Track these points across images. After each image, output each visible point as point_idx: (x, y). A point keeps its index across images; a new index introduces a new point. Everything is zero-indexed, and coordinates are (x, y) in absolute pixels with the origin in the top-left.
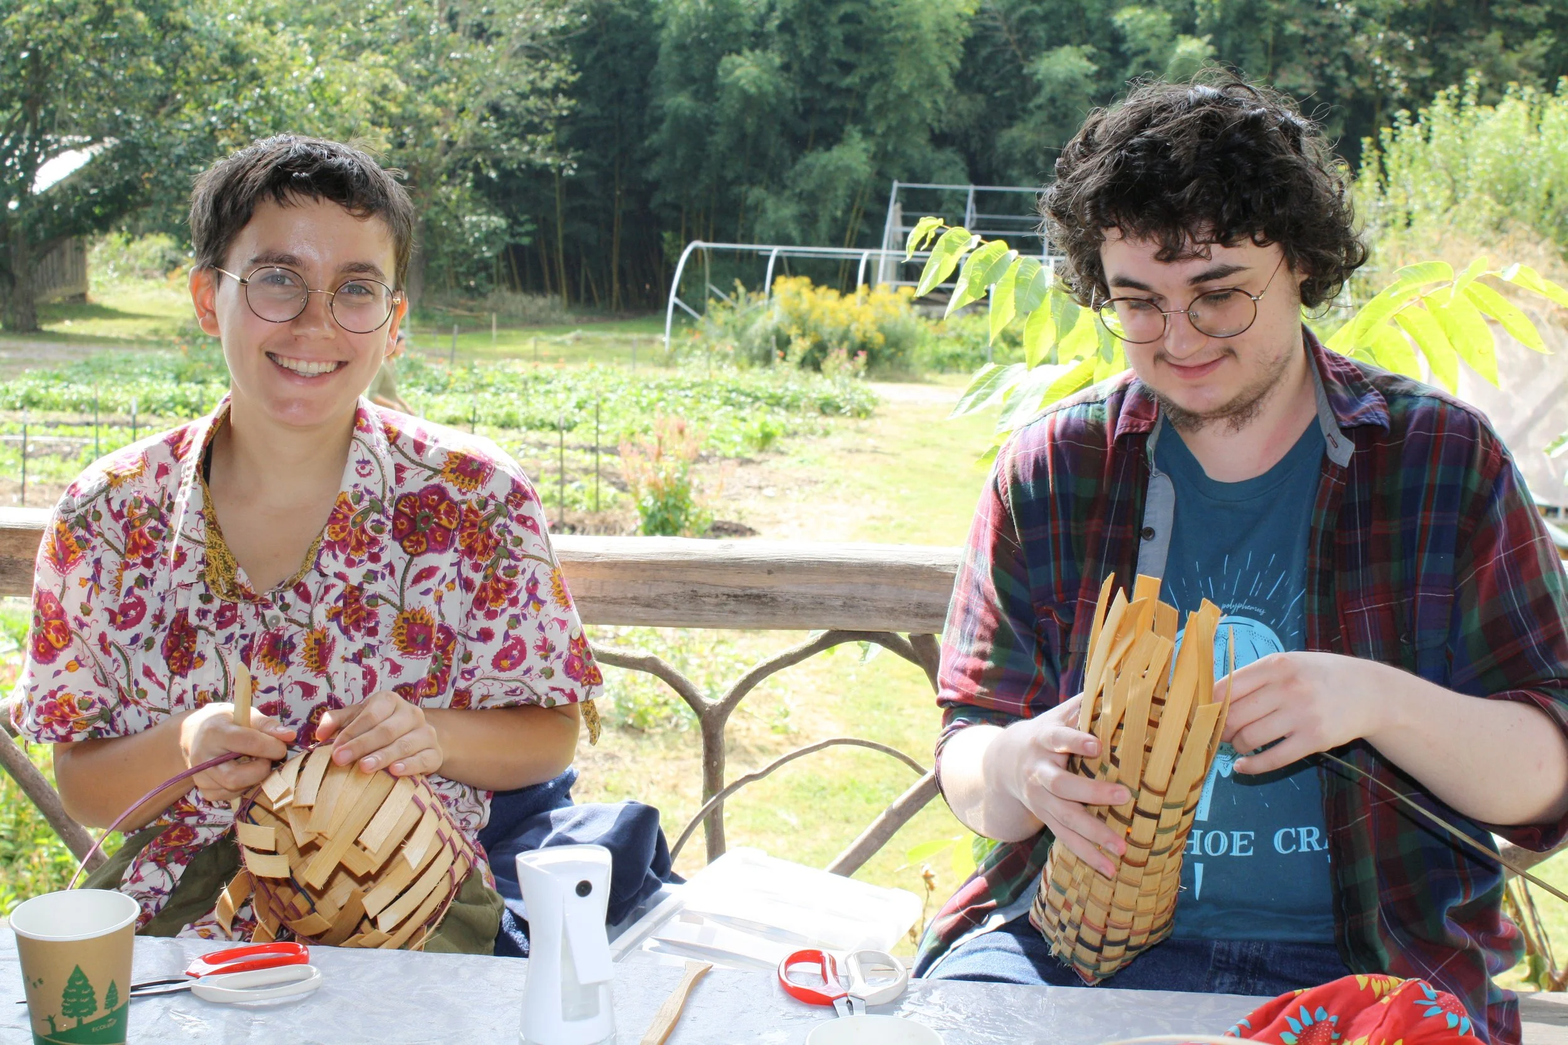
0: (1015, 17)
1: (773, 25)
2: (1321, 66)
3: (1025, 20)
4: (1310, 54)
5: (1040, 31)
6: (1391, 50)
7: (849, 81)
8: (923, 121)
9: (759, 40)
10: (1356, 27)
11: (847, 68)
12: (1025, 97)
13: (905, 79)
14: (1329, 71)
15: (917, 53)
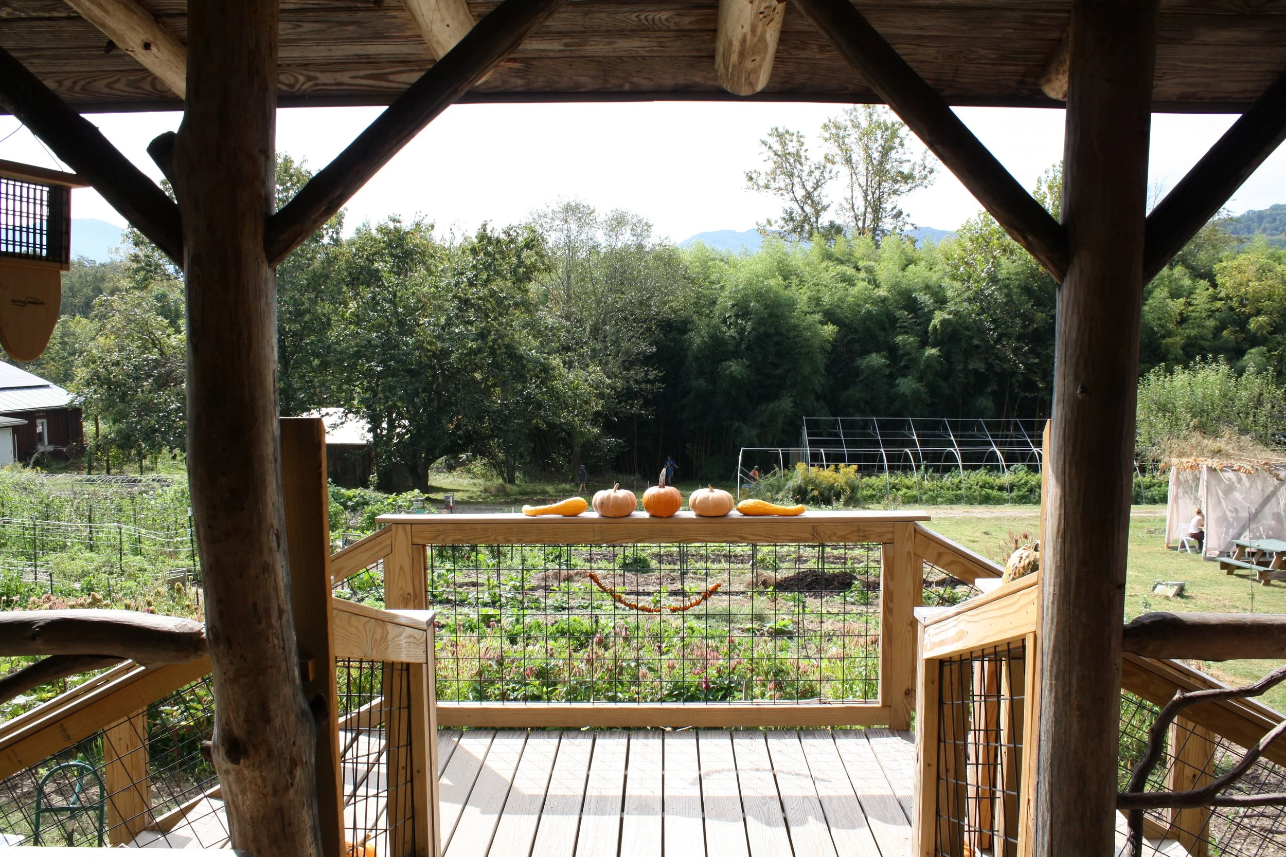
0: (846, 340)
1: (743, 347)
2: (986, 359)
3: (849, 342)
4: (980, 353)
5: (857, 347)
6: (1016, 351)
7: (778, 372)
8: (813, 389)
9: (736, 354)
10: (998, 341)
11: (776, 366)
12: (857, 375)
13: (807, 370)
14: (990, 361)
15: (811, 358)
